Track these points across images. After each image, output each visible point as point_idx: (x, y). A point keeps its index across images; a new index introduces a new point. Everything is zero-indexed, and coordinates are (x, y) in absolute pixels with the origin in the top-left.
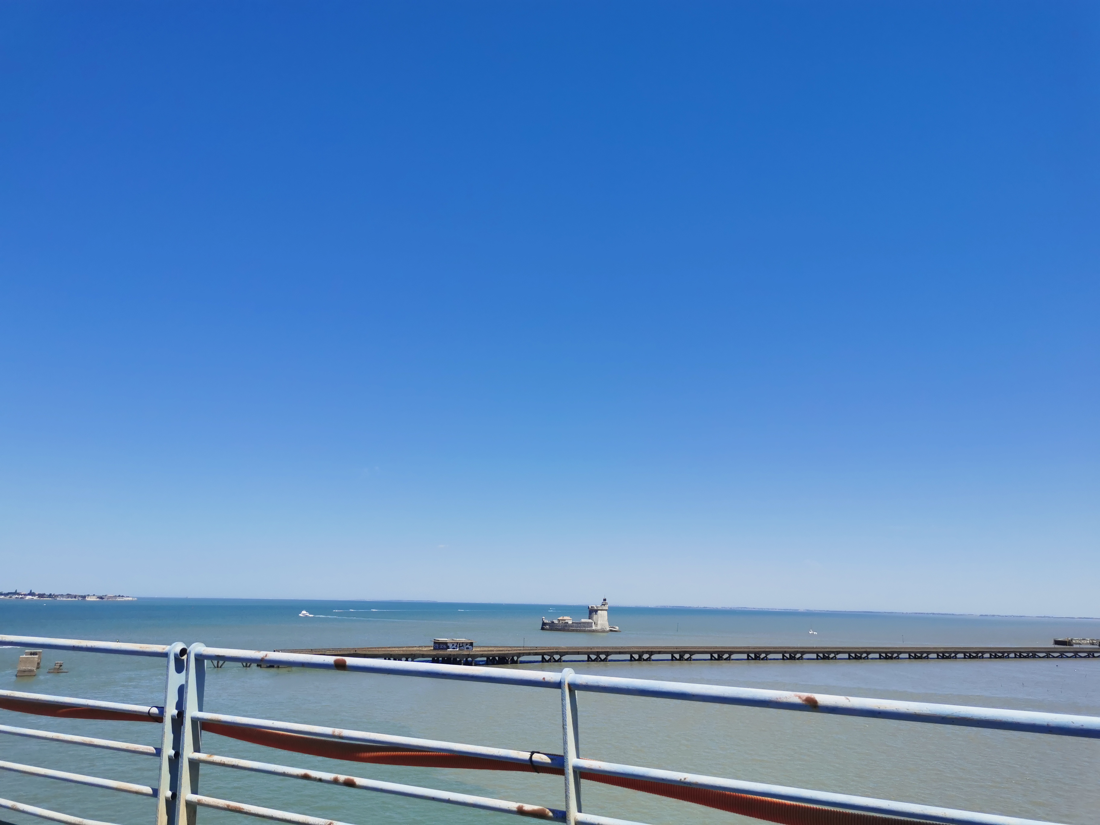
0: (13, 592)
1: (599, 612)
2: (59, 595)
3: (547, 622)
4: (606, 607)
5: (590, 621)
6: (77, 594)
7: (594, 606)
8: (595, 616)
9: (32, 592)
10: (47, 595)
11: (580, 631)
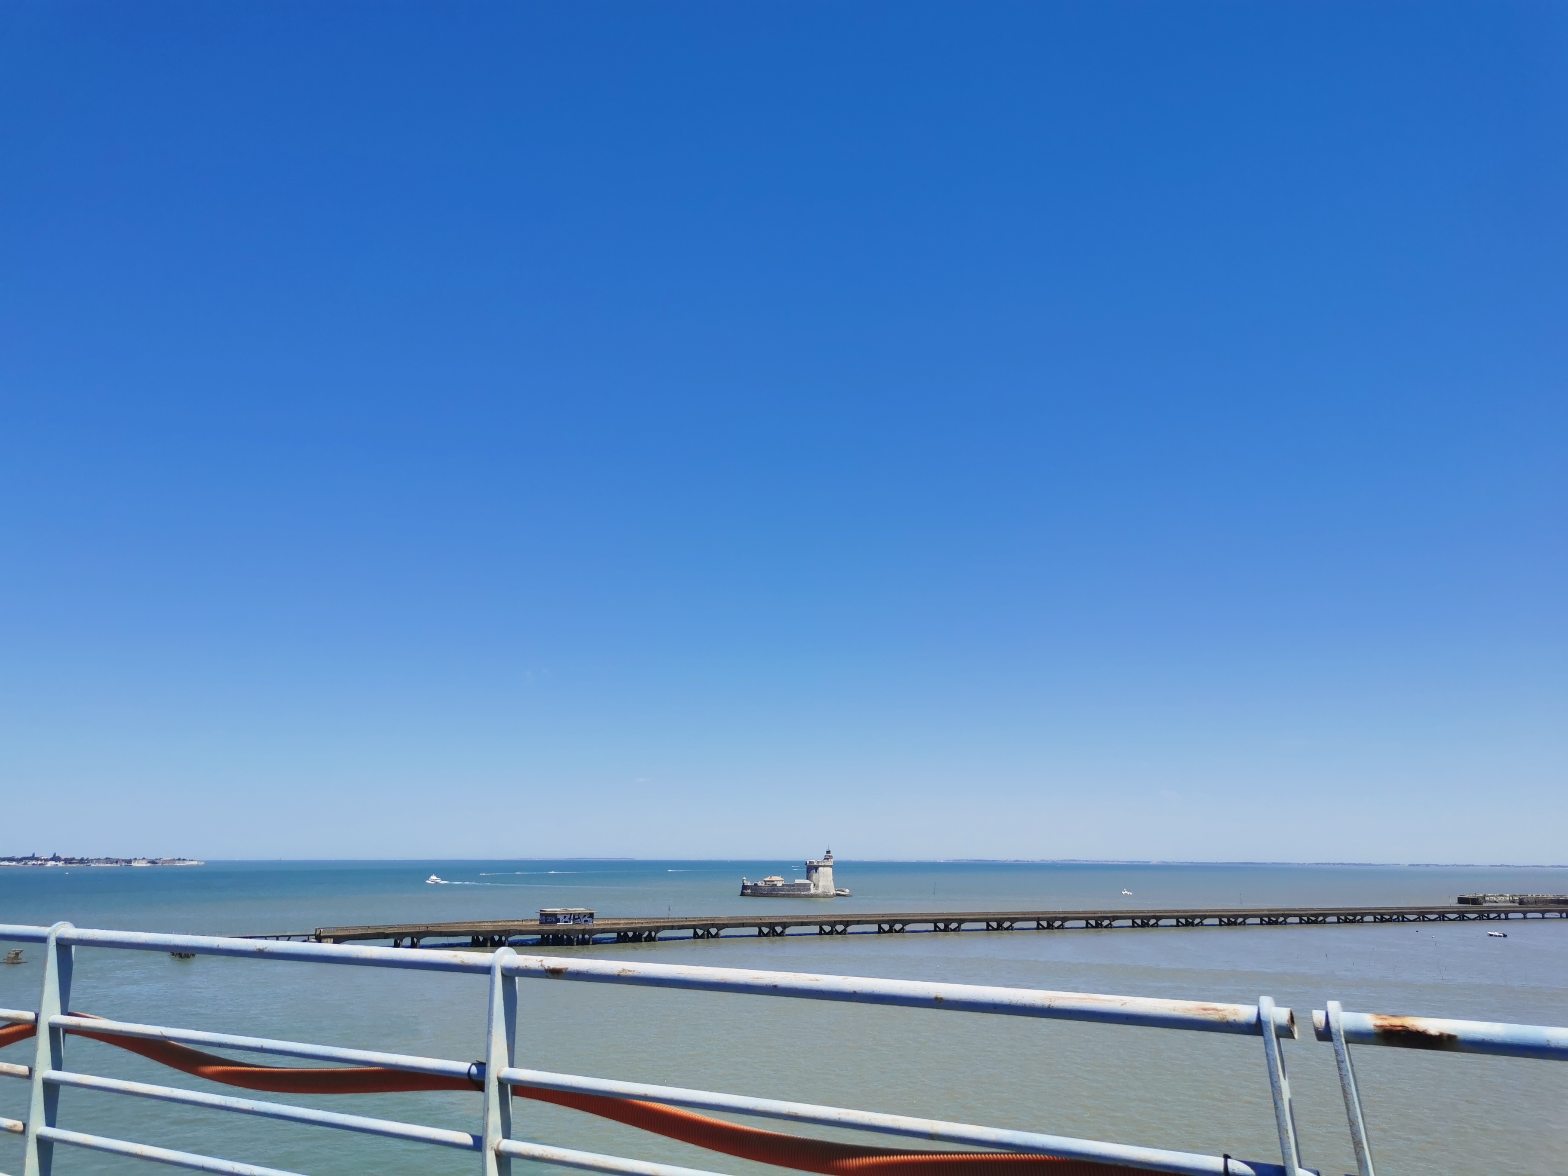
0: (29, 856)
1: (820, 869)
2: (94, 859)
3: (749, 884)
4: (830, 862)
5: (808, 881)
6: (120, 858)
7: (814, 861)
8: (814, 874)
9: (57, 855)
10: (77, 860)
11: (794, 896)
